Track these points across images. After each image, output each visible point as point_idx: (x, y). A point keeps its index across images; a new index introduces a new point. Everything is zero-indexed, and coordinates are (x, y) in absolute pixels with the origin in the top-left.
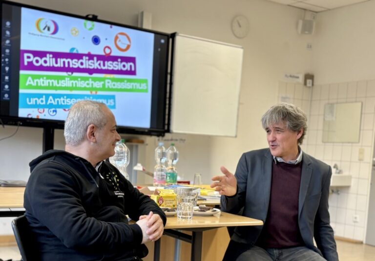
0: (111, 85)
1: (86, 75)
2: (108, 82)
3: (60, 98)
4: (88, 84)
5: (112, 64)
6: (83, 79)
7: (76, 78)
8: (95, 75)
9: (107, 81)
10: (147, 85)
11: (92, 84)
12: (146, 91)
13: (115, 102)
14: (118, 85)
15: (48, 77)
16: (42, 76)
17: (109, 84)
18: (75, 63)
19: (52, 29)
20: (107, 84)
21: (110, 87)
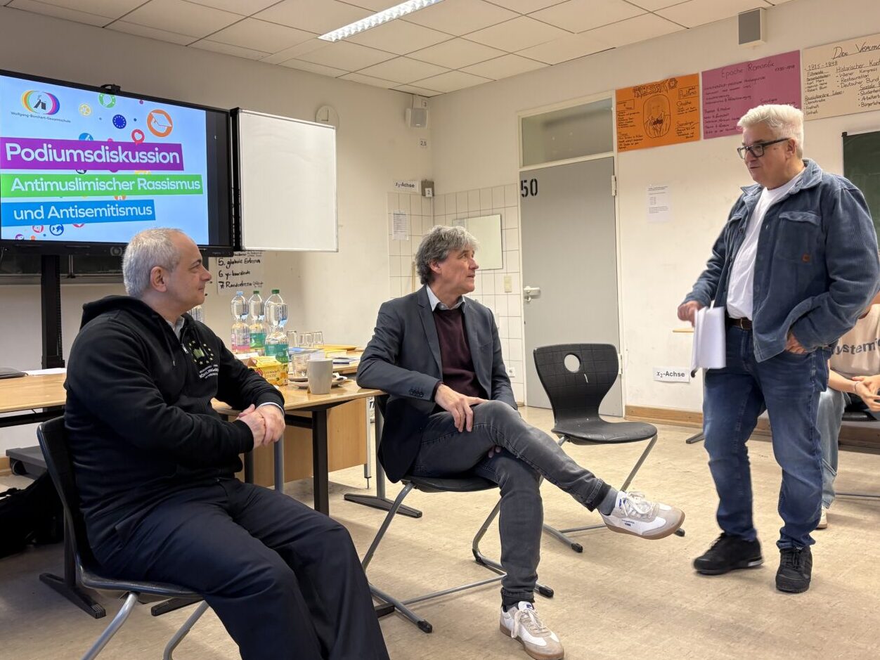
0: (146, 186)
1: (108, 172)
2: (142, 182)
3: (68, 209)
4: (110, 186)
5: (147, 156)
6: (101, 178)
7: (92, 178)
8: (120, 172)
9: (139, 180)
10: (201, 184)
11: (117, 185)
12: (200, 192)
13: (153, 209)
14: (157, 185)
15: (47, 178)
16: (38, 177)
17: (143, 185)
18: (89, 156)
19: (50, 106)
20: (139, 185)
21: (146, 189)
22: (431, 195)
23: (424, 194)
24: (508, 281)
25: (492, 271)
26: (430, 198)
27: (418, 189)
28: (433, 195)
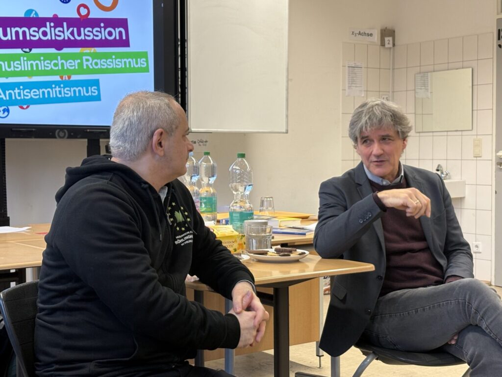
0: (91, 64)
1: (53, 51)
2: (87, 60)
3: (13, 90)
4: (56, 65)
5: (92, 32)
6: (47, 57)
7: (37, 57)
8: (66, 50)
9: (84, 58)
10: (147, 62)
11: (62, 64)
12: (146, 70)
13: (99, 90)
14: (103, 64)
17: (89, 63)
18: (34, 34)
20: (85, 63)
21: (91, 67)
22: (391, 45)
23: (383, 44)
24: (477, 145)
25: (460, 133)
26: (390, 48)
27: (376, 38)
28: (394, 45)
